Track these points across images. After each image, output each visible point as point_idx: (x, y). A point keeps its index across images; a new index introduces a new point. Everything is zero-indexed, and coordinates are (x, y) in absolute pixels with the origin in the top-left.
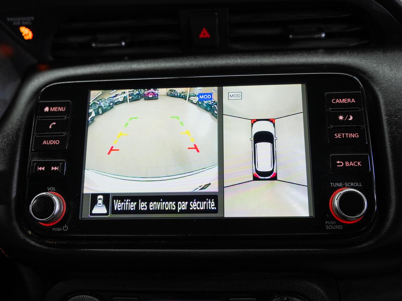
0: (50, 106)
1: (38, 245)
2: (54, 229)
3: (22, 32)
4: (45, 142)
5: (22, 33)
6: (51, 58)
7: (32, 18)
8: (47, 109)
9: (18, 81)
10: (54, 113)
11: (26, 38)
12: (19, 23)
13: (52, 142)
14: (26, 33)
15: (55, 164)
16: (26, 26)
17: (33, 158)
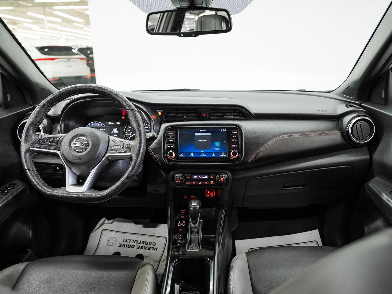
0: (170, 132)
1: (168, 163)
4: (169, 141)
5: (158, 113)
6: (164, 119)
7: (162, 110)
8: (169, 133)
9: (159, 126)
10: (171, 134)
13: (171, 141)
14: (160, 113)
15: (172, 145)
16: (160, 112)
17: (166, 144)
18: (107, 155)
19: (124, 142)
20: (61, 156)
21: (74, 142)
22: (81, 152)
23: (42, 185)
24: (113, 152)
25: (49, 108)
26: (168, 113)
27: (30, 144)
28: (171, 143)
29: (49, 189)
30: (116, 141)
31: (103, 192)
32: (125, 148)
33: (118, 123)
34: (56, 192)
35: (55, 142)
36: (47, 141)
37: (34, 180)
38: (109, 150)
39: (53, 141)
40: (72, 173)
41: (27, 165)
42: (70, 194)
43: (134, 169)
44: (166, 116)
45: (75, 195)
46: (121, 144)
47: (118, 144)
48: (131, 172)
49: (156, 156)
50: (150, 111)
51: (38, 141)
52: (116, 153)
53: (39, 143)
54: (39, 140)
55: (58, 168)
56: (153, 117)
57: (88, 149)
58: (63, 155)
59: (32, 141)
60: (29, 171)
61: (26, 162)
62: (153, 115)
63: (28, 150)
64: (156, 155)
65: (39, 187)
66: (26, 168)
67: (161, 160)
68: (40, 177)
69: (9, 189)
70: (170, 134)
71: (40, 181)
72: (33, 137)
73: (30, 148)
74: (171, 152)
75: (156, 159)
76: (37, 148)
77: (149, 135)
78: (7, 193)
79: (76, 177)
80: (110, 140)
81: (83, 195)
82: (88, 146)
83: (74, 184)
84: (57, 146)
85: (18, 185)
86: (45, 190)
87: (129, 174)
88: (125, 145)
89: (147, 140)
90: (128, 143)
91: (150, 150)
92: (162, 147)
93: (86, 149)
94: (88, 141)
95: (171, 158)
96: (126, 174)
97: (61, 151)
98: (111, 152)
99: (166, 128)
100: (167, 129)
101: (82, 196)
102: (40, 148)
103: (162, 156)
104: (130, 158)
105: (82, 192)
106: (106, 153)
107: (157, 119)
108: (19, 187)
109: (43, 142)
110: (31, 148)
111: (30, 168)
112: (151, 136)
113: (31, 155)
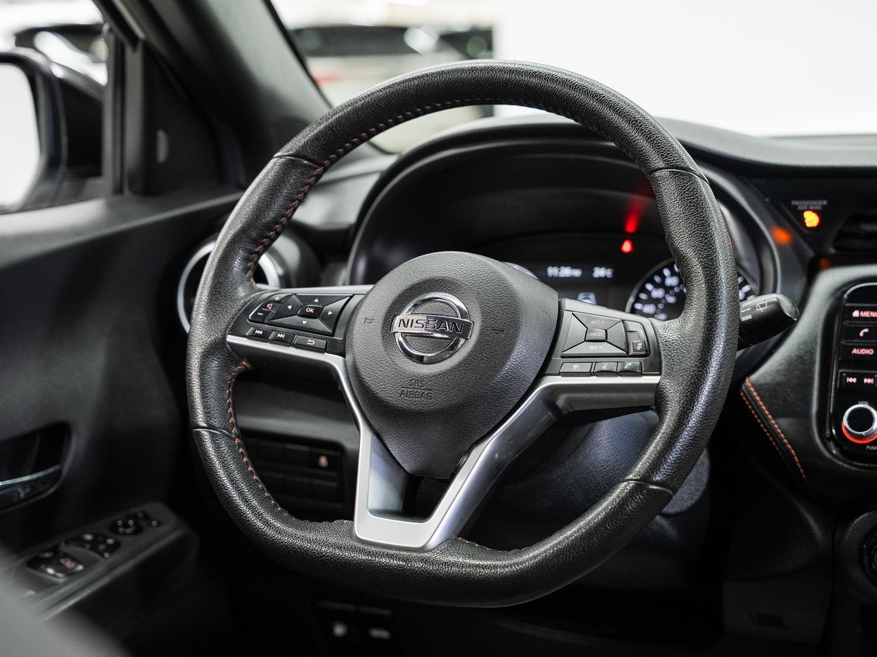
0: (861, 309)
1: (846, 466)
2: (868, 447)
3: (805, 217)
4: (855, 351)
5: (804, 219)
6: (832, 251)
7: (825, 202)
8: (856, 314)
9: (804, 280)
10: (865, 319)
11: (809, 225)
12: (806, 208)
13: (864, 351)
14: (811, 219)
15: (869, 376)
16: (814, 211)
17: (839, 368)
18: (550, 381)
19: (632, 326)
20: (348, 378)
21: (405, 315)
22: (432, 361)
23: (255, 503)
24: (576, 367)
25: (315, 169)
26: (857, 219)
27: (226, 319)
28: (862, 362)
29: (284, 522)
30: (590, 319)
31: (515, 555)
32: (632, 352)
33: (600, 272)
34: (311, 536)
35: (325, 319)
36: (292, 313)
37: (229, 475)
38: (556, 358)
39: (317, 314)
40: (385, 460)
41: (206, 407)
42: (369, 553)
43: (672, 457)
44: (842, 235)
45: (392, 556)
46: (617, 333)
47: (601, 335)
48: (655, 466)
49: (781, 425)
50: (764, 203)
51: (259, 311)
52: (590, 374)
53: (264, 317)
54: (265, 306)
55: (323, 461)
56: (776, 236)
57: (466, 348)
58: (355, 373)
59: (233, 309)
60: (213, 436)
61: (204, 396)
62: (780, 225)
63: (217, 348)
64: (784, 422)
65: (243, 507)
66: (203, 424)
67: (808, 449)
68: (250, 469)
69: (125, 534)
70: (860, 318)
71: (251, 485)
72: (241, 292)
73: (224, 338)
74: (862, 409)
75: (781, 439)
76: (254, 337)
77: (754, 308)
78: (113, 549)
79: (400, 478)
80: (566, 315)
81: (425, 561)
82: (465, 335)
83: (390, 508)
84: (333, 335)
85: (160, 524)
86: (266, 523)
87: (645, 479)
88: (633, 339)
89: (741, 333)
90: (650, 331)
91: (750, 392)
92: (811, 384)
93: (453, 348)
94: (463, 314)
95: (861, 437)
96: (630, 476)
97: (349, 357)
98: (565, 368)
99: (838, 289)
100: (845, 292)
101: (419, 565)
102: (263, 338)
103: (809, 428)
104: (657, 399)
105: (422, 549)
106: (541, 374)
107: (795, 246)
108: (161, 530)
109: (279, 315)
110: (231, 339)
111: (216, 424)
112: (761, 309)
113: (224, 367)
